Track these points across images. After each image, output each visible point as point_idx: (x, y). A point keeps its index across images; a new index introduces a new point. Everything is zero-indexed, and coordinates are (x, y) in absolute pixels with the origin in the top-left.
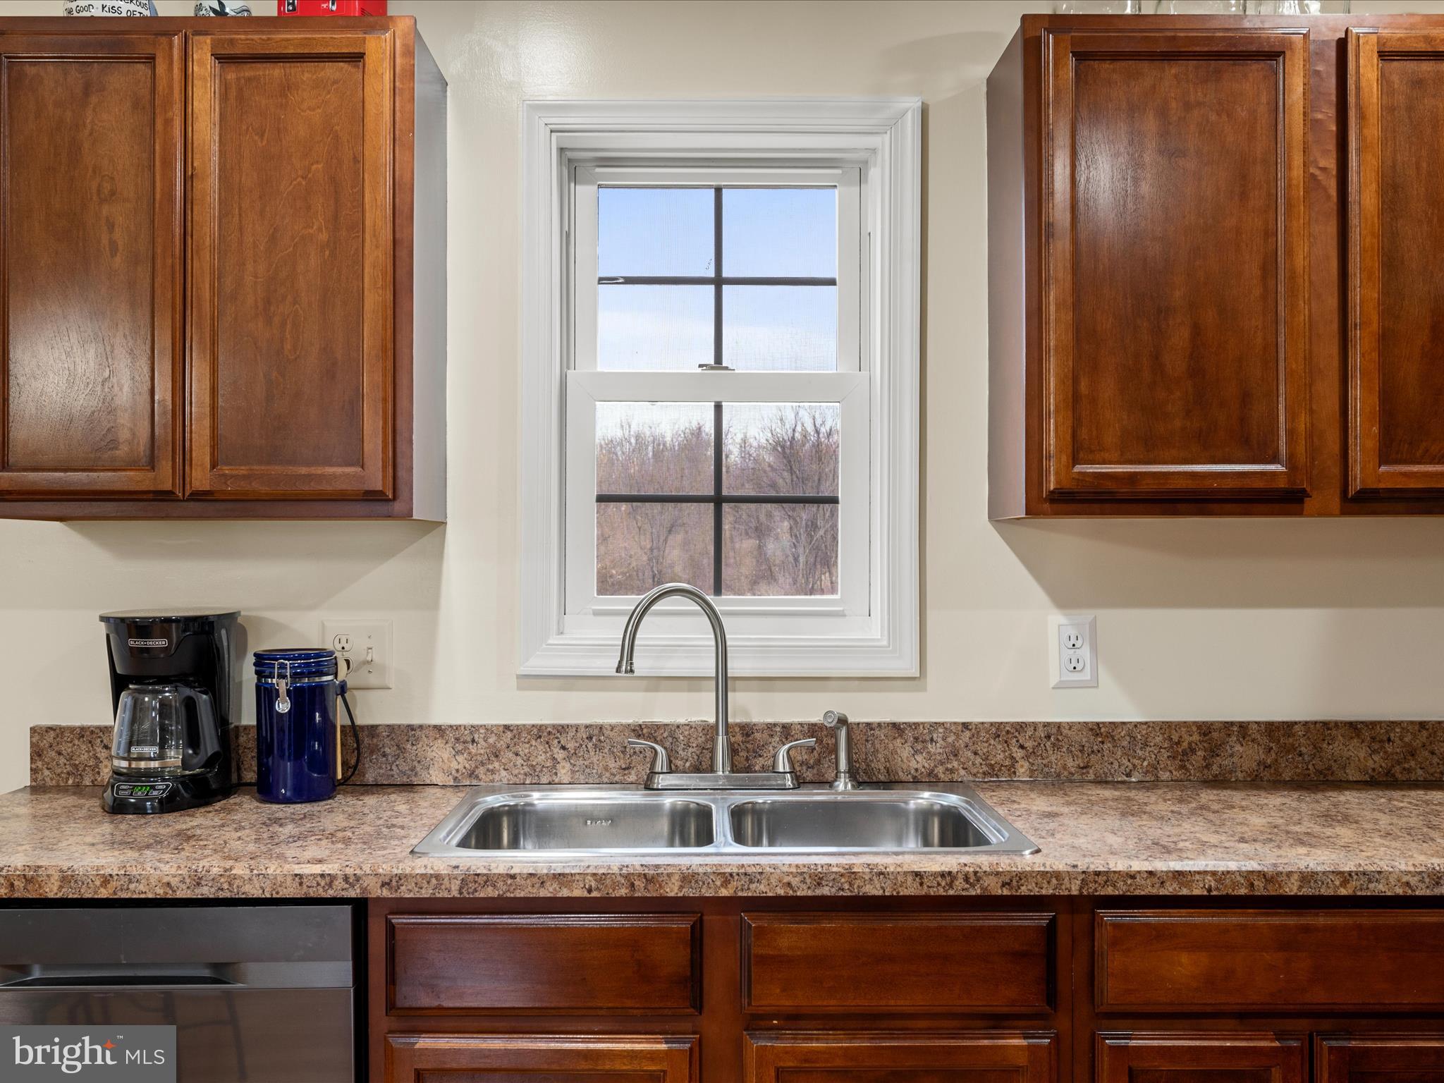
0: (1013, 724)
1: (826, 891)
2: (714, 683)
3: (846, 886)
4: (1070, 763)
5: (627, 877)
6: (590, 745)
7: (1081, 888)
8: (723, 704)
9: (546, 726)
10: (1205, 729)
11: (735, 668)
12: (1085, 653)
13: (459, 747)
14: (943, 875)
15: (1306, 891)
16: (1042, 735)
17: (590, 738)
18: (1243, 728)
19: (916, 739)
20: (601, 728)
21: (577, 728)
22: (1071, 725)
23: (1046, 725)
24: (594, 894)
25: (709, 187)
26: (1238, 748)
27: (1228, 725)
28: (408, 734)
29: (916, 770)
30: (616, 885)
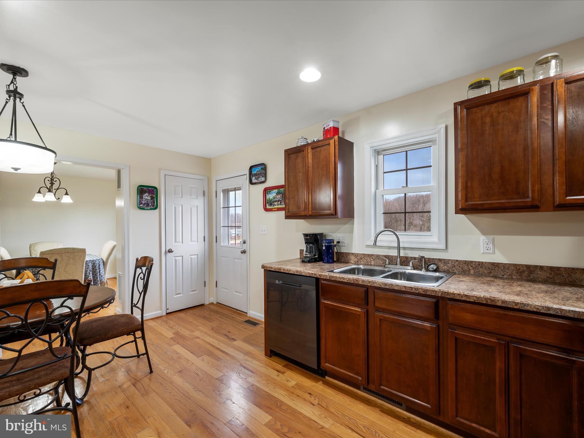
0: (469, 261)
1: (387, 287)
2: (397, 248)
3: (391, 287)
4: (485, 271)
5: (353, 279)
6: (377, 258)
7: (441, 295)
8: (399, 252)
9: (370, 254)
10: (528, 267)
11: (401, 245)
12: (491, 246)
13: (356, 257)
14: (410, 287)
15: (503, 305)
16: (478, 264)
17: (377, 257)
19: (444, 263)
20: (379, 255)
21: (375, 255)
22: (486, 263)
23: (478, 262)
24: (348, 282)
25: (405, 151)
26: (539, 272)
27: (536, 267)
28: (348, 254)
29: (444, 269)
30: (351, 281)
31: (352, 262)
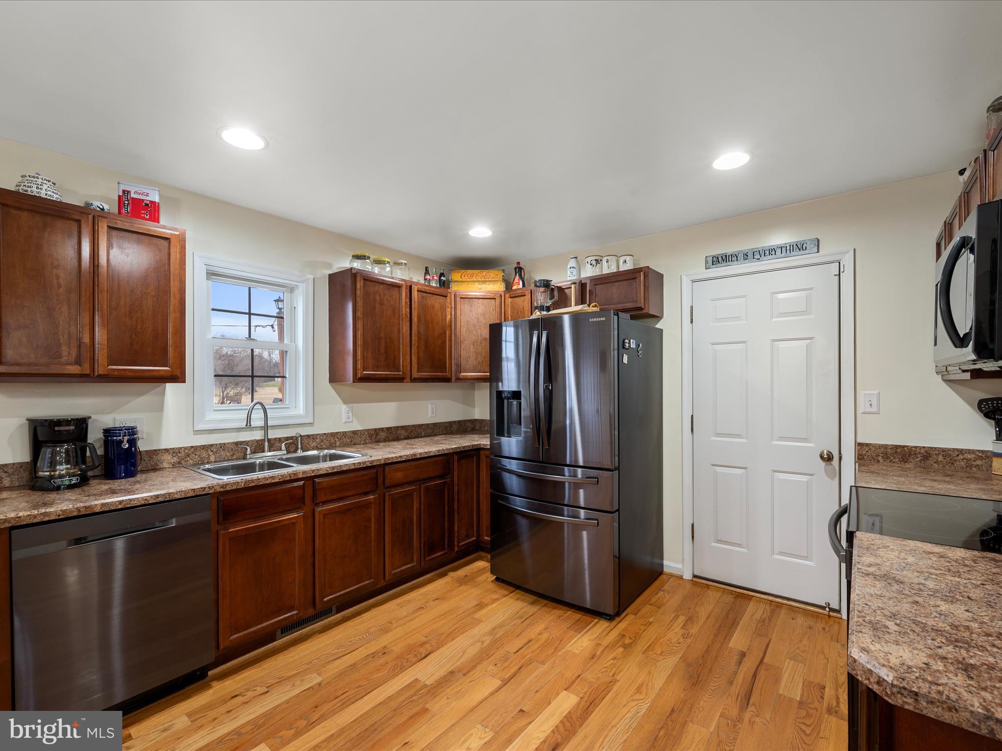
2: (264, 428)
6: (221, 449)
8: (266, 433)
9: (206, 445)
10: (375, 430)
11: (270, 423)
12: (350, 414)
17: (221, 447)
18: (382, 429)
20: (225, 444)
21: (217, 445)
22: (348, 432)
23: (343, 432)
26: (380, 434)
27: (379, 429)
28: (156, 452)
31: (165, 465)
